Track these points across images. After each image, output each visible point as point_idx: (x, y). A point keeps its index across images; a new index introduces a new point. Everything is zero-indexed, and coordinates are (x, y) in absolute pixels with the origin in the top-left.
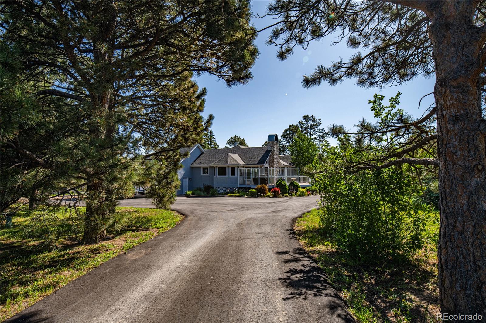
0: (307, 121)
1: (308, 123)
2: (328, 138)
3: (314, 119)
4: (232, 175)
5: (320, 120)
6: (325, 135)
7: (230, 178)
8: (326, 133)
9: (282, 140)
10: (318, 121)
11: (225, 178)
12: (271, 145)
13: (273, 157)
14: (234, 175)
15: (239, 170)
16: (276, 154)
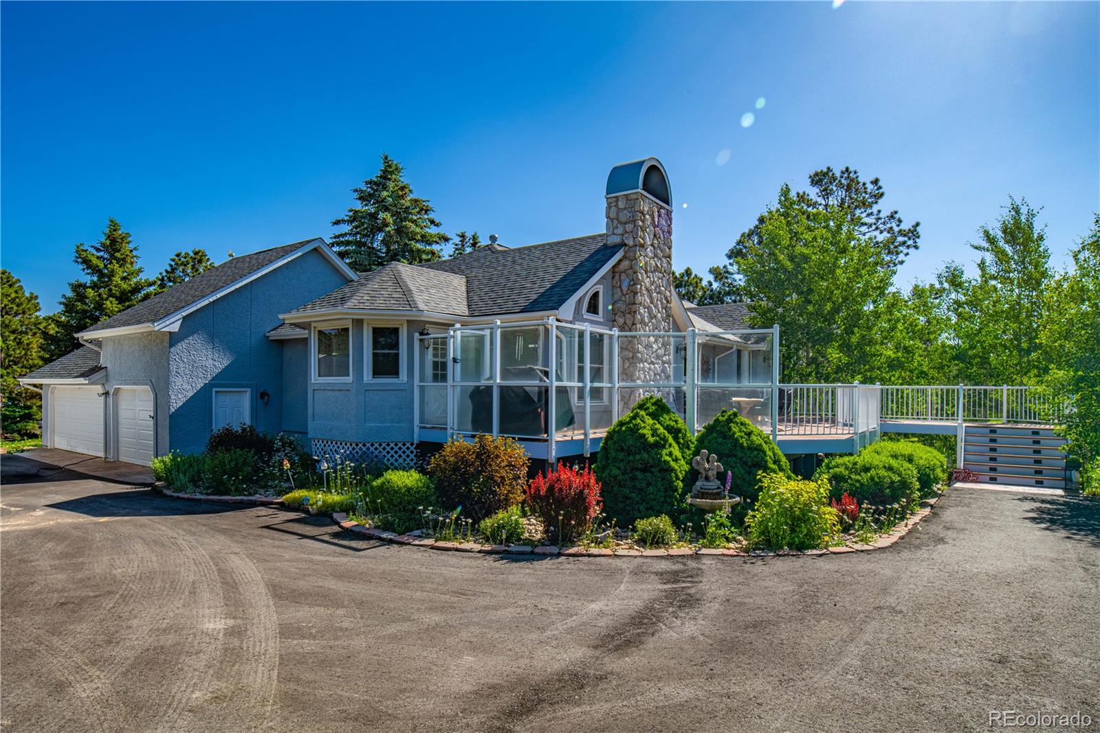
0: (826, 193)
1: (833, 201)
2: (912, 251)
3: (850, 182)
4: (376, 373)
5: (876, 182)
6: (900, 239)
7: (368, 390)
8: (901, 233)
9: (730, 269)
10: (870, 187)
11: (345, 390)
12: (624, 216)
13: (635, 282)
14: (395, 372)
15: (424, 348)
16: (657, 269)
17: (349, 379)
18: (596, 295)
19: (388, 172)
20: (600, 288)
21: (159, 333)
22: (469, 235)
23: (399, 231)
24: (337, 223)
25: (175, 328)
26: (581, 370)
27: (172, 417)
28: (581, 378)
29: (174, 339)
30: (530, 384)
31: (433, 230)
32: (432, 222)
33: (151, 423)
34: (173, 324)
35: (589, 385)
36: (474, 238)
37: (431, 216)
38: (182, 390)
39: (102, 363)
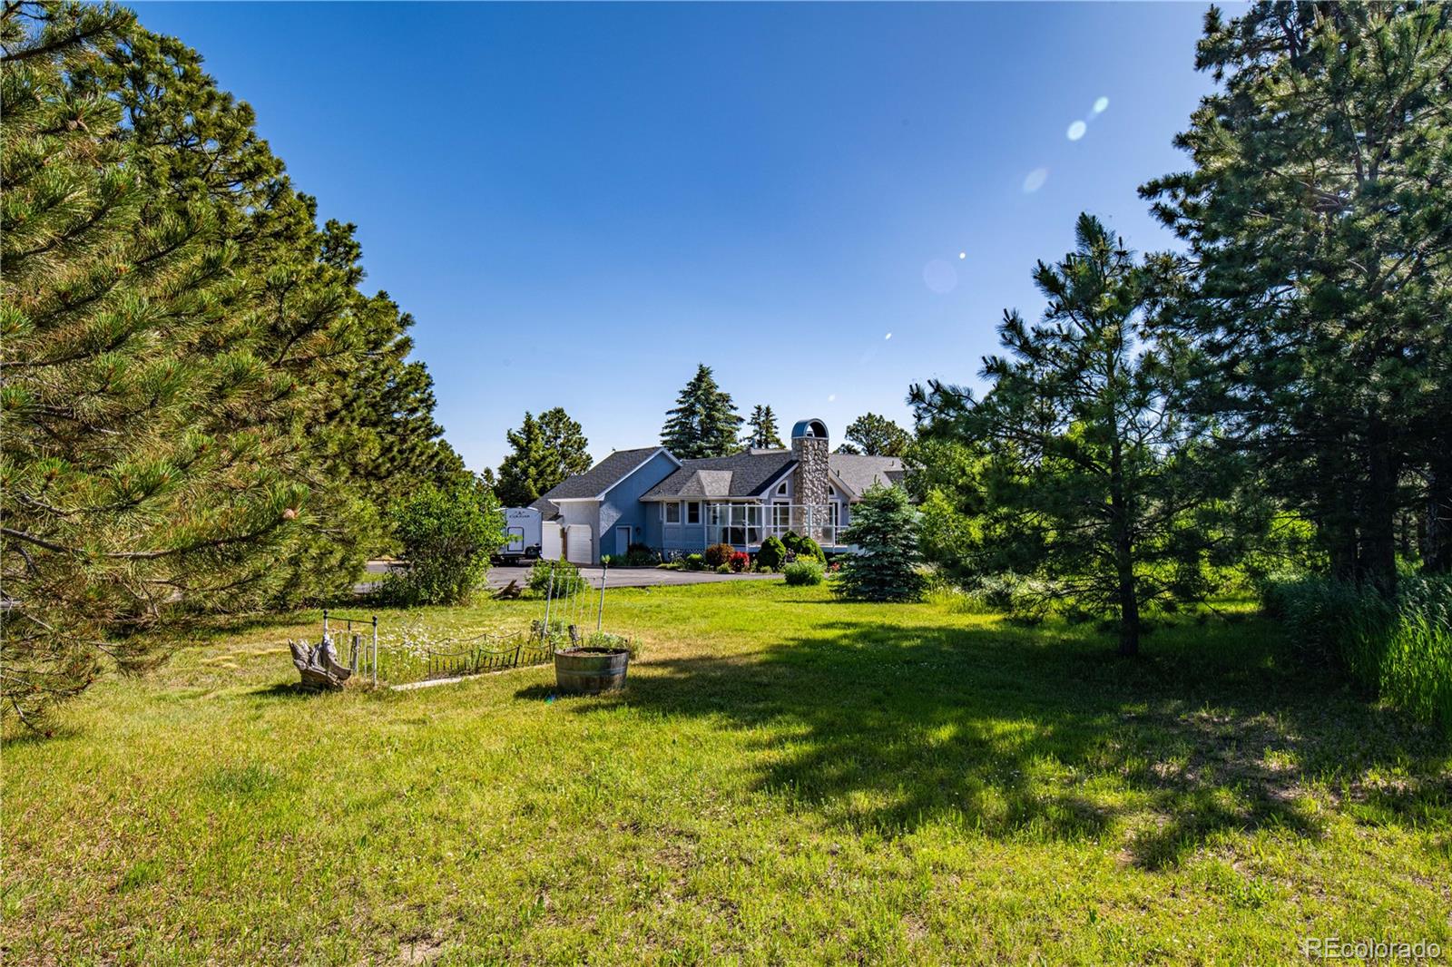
4: (691, 521)
11: (677, 528)
12: (798, 448)
13: (802, 478)
14: (697, 521)
15: (709, 510)
16: (817, 470)
17: (679, 523)
18: (784, 486)
19: (703, 374)
20: (787, 482)
21: (593, 502)
22: (763, 407)
23: (708, 416)
24: (669, 413)
25: (602, 499)
26: (775, 519)
27: (601, 539)
28: (775, 524)
29: (601, 503)
30: (740, 526)
31: (733, 413)
32: (732, 407)
33: (590, 543)
34: (601, 497)
35: (747, 527)
36: (768, 409)
37: (731, 403)
38: (605, 526)
39: (560, 514)
